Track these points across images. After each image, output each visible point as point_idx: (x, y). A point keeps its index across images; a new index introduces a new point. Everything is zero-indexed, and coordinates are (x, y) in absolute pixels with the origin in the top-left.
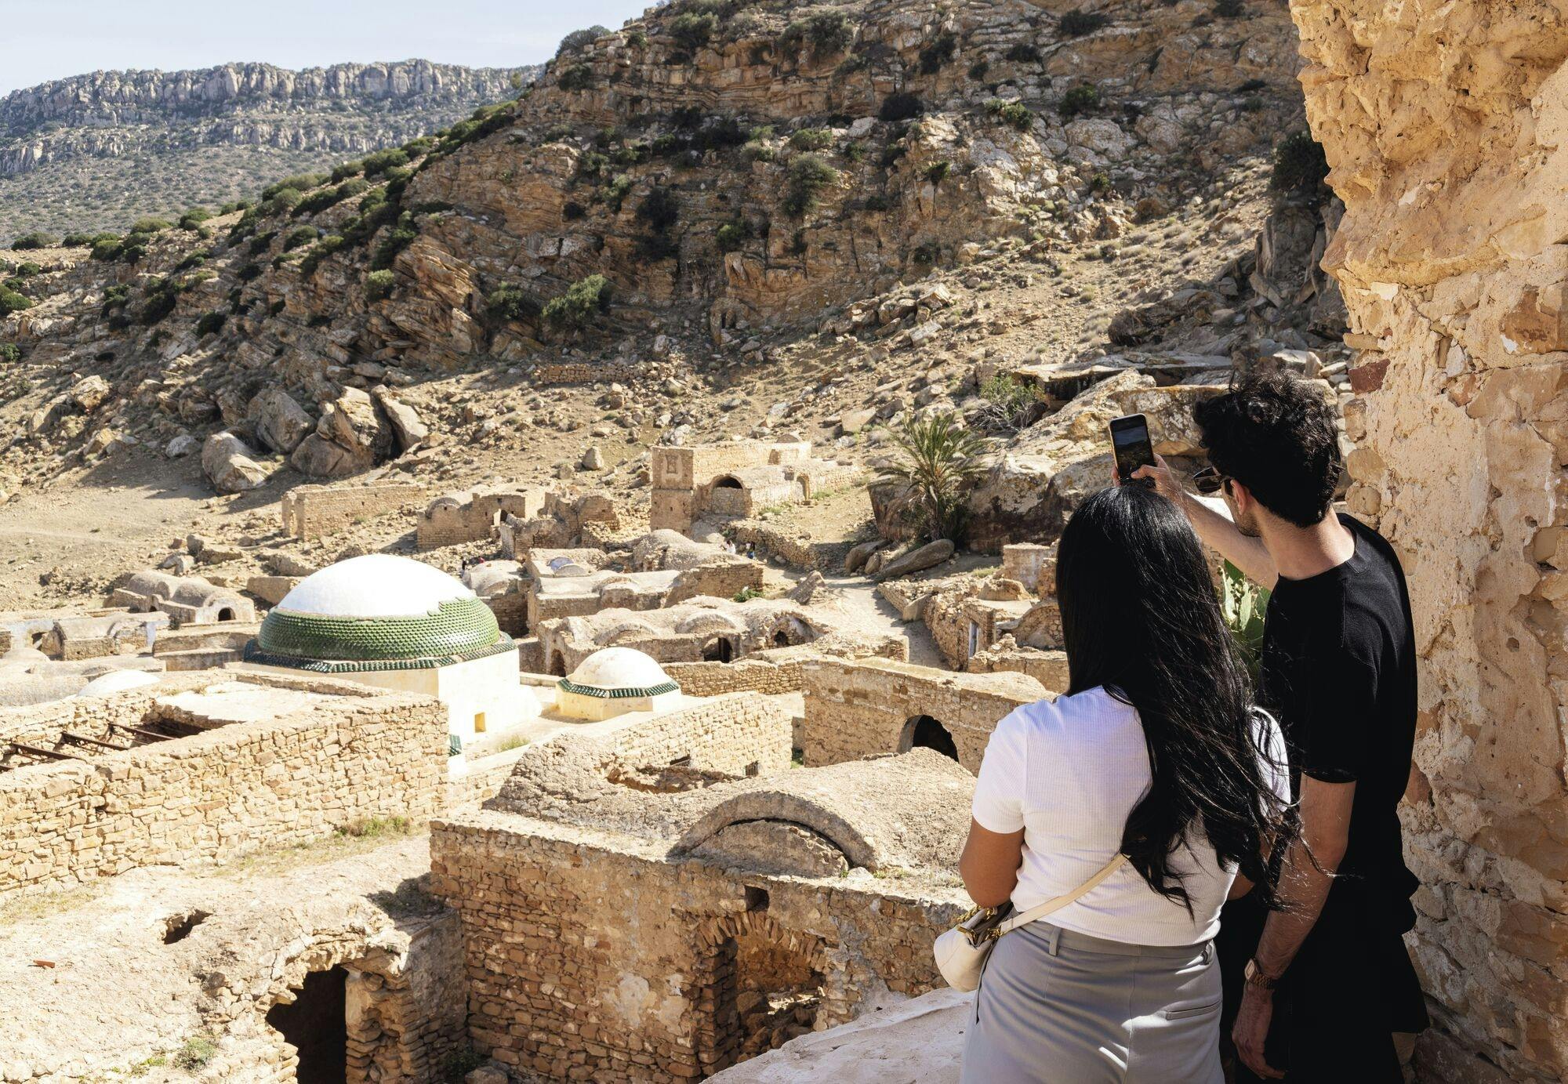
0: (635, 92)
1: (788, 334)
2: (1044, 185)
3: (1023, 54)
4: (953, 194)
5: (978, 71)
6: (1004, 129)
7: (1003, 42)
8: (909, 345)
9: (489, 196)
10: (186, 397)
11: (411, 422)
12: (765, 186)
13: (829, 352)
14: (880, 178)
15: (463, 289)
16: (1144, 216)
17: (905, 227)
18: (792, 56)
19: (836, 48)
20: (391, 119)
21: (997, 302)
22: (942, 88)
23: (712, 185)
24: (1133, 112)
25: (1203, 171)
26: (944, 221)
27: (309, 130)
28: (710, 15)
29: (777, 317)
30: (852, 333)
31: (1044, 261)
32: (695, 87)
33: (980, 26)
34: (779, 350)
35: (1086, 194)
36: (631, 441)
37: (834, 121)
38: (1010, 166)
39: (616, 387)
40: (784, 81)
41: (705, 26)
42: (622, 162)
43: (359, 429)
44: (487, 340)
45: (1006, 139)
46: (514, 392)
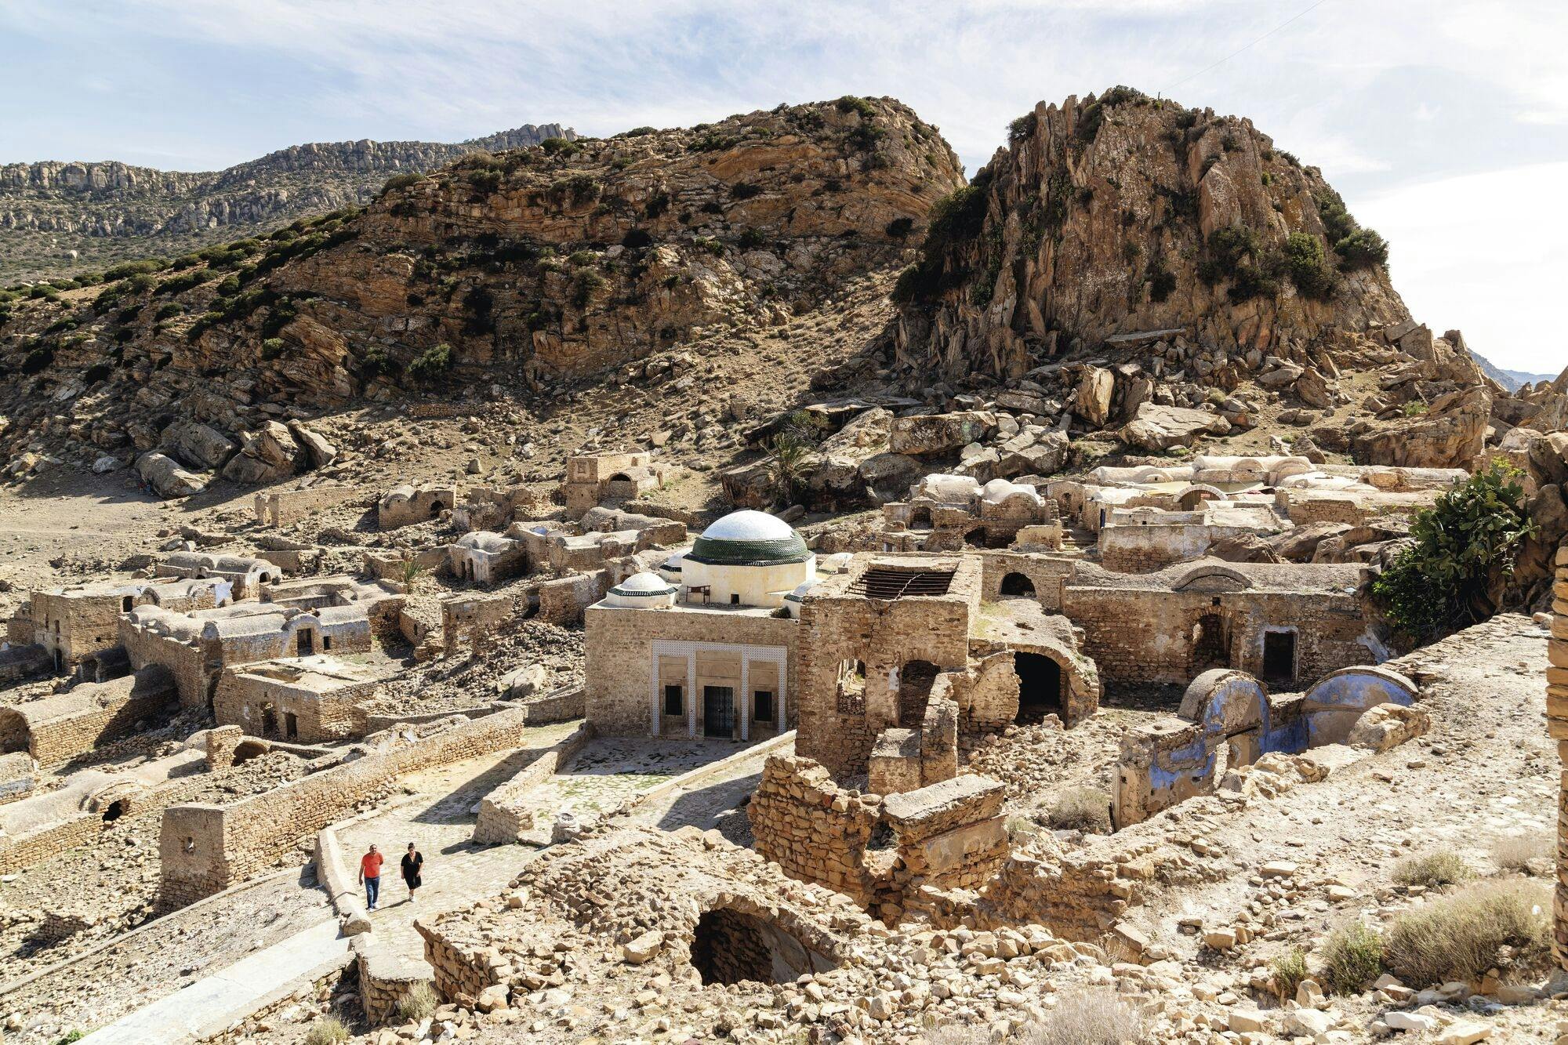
0: (448, 221)
1: (585, 383)
2: (736, 291)
3: (711, 208)
4: (681, 296)
5: (685, 218)
6: (708, 256)
7: (699, 200)
8: (674, 391)
9: (345, 288)
10: (100, 428)
11: (324, 445)
12: (556, 288)
13: (617, 395)
14: (630, 284)
15: (341, 352)
16: (798, 311)
17: (651, 316)
18: (558, 202)
19: (590, 199)
20: (93, 207)
21: (724, 366)
22: (662, 228)
23: (513, 286)
24: (783, 248)
25: (827, 285)
26: (676, 312)
27: (18, 213)
28: (498, 172)
29: (570, 372)
30: (630, 383)
31: (746, 339)
32: (489, 219)
33: (683, 189)
34: (580, 394)
35: (762, 298)
36: (493, 454)
37: (595, 246)
38: (714, 279)
39: (474, 419)
40: (553, 218)
41: (496, 178)
42: (447, 268)
43: (285, 449)
44: (361, 388)
45: (710, 262)
46: (395, 422)
